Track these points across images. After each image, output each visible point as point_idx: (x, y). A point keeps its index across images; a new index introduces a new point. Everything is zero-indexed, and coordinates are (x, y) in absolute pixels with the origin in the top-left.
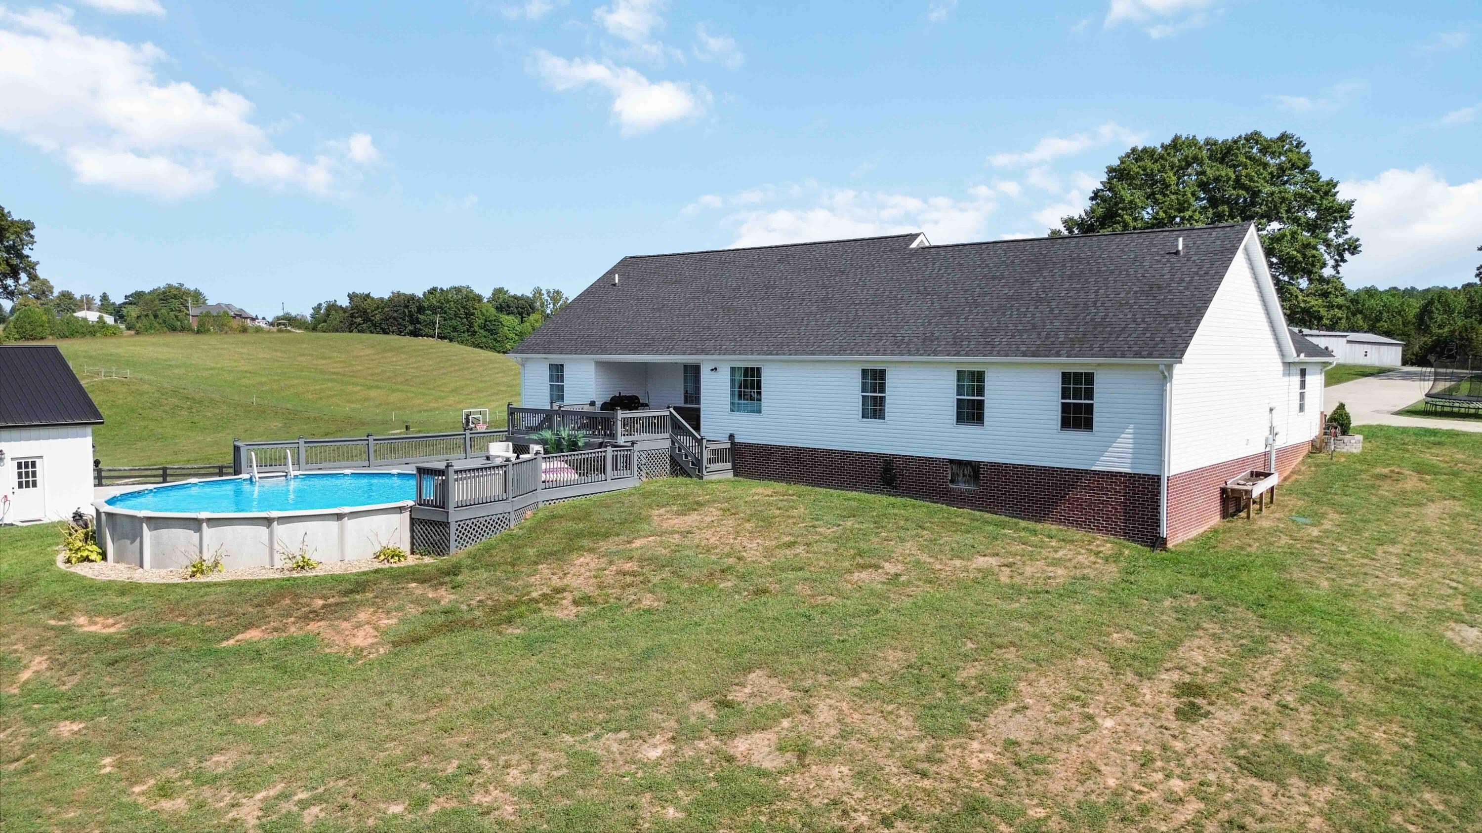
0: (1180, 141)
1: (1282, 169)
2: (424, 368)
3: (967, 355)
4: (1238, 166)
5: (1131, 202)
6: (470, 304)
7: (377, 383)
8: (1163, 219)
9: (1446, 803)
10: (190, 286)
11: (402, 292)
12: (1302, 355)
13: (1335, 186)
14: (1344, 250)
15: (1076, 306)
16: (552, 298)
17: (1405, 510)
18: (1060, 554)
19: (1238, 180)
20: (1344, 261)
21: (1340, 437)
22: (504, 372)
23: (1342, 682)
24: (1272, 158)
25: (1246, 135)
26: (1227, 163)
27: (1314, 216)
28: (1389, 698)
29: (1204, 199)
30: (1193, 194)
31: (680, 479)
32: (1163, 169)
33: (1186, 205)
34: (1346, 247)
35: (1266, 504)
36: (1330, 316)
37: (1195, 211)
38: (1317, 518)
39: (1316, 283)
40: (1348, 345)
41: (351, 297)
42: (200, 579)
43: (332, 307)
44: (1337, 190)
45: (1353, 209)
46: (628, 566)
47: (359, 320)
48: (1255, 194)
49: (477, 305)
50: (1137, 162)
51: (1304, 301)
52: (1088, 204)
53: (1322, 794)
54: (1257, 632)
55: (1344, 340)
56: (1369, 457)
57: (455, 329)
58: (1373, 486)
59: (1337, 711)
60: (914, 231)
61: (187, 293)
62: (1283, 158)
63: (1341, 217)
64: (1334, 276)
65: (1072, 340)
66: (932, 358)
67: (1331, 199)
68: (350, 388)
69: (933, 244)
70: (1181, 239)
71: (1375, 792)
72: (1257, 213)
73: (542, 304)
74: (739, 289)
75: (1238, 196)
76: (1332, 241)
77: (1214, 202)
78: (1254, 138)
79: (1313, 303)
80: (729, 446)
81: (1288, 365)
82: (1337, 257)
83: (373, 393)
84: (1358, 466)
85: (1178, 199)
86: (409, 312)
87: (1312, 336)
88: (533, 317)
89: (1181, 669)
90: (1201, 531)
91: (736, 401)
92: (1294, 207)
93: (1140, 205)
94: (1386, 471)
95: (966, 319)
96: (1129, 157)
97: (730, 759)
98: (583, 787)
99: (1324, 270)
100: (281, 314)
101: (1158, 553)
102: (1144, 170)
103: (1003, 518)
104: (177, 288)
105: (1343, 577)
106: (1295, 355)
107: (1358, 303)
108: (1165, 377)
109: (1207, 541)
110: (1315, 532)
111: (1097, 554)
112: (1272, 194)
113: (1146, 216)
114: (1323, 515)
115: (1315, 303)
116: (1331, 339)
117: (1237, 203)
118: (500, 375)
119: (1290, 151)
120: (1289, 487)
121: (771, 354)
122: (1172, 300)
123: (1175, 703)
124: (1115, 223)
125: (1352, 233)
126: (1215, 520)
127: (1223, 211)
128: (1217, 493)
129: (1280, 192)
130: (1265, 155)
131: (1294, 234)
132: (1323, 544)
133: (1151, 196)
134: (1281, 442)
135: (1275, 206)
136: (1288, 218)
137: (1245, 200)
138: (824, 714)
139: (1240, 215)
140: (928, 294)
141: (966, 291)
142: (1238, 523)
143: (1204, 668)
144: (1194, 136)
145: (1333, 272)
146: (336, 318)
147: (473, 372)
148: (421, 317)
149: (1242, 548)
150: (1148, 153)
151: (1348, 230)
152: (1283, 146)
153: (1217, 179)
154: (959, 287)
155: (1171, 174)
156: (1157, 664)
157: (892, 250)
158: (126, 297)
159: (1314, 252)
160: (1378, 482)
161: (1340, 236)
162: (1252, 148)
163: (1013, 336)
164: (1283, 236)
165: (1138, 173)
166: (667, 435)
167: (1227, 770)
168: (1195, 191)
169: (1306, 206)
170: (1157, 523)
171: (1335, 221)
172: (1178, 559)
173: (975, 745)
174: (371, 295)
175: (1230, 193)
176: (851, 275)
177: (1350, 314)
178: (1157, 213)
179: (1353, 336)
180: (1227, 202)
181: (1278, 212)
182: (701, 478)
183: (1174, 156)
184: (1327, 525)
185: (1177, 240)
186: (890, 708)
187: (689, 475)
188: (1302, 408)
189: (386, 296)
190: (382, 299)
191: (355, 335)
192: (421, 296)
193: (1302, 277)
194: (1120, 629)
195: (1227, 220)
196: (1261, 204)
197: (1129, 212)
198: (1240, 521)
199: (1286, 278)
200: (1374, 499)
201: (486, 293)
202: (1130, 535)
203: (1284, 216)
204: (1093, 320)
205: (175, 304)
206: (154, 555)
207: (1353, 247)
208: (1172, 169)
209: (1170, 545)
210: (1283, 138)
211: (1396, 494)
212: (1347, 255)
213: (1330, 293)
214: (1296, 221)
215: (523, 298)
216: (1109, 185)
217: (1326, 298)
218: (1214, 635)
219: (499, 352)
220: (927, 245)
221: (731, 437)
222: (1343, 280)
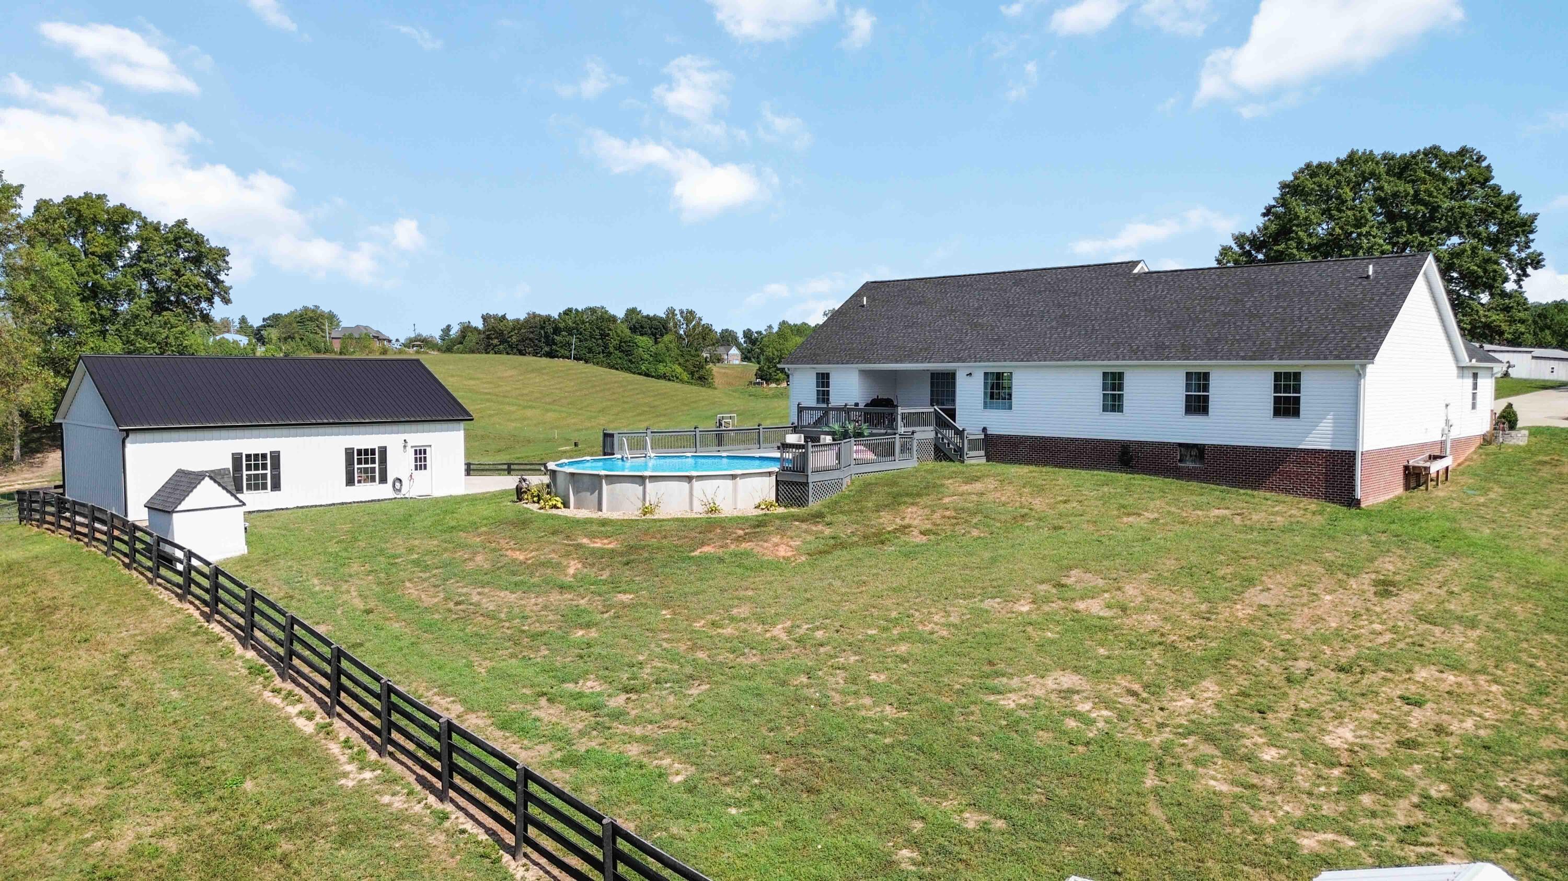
0: (1357, 157)
1: (1461, 183)
2: (567, 389)
3: (1195, 359)
4: (1417, 181)
5: (1306, 218)
6: (604, 324)
7: (530, 403)
8: (1339, 235)
9: (1559, 640)
10: (325, 308)
11: (537, 313)
12: (1474, 361)
13: (1517, 200)
14: (1527, 264)
15: (1283, 321)
16: (686, 319)
17: (1560, 486)
18: (1276, 509)
19: (1417, 193)
20: (1527, 275)
21: (1507, 432)
22: (644, 393)
23: (1494, 582)
24: (1451, 173)
25: (1425, 149)
26: (1406, 178)
27: (1495, 230)
28: (1528, 591)
29: (1379, 215)
30: (1370, 210)
31: (944, 463)
32: (1338, 185)
33: (1363, 221)
34: (1529, 261)
35: (1442, 482)
36: (1511, 331)
37: (1372, 227)
38: (1485, 491)
39: (1497, 297)
40: (1534, 361)
41: (485, 318)
42: (648, 516)
43: (466, 329)
44: (1519, 203)
45: (1537, 223)
46: (948, 513)
47: (495, 341)
48: (1435, 209)
49: (612, 326)
50: (1311, 178)
51: (1485, 316)
52: (1260, 221)
53: (1475, 634)
54: (1433, 555)
55: (1529, 356)
56: (1533, 449)
57: (590, 350)
58: (1534, 470)
59: (1489, 596)
60: (1135, 258)
61: (322, 315)
62: (1463, 173)
63: (1523, 231)
64: (1516, 291)
65: (1282, 347)
66: (1165, 362)
67: (1513, 213)
68: (508, 408)
69: (1153, 269)
70: (1371, 267)
71: (1511, 634)
72: (1437, 228)
73: (675, 325)
74: (981, 308)
75: (1417, 212)
76: (1514, 255)
77: (1391, 217)
78: (1433, 152)
79: (1494, 317)
80: (983, 437)
81: (1462, 369)
82: (1519, 272)
83: (529, 413)
84: (1523, 455)
85: (1354, 215)
86: (545, 333)
87: (1495, 351)
88: (666, 338)
89: (1377, 572)
90: (1387, 498)
91: (988, 400)
92: (1475, 221)
93: (1315, 221)
94: (1547, 458)
95: (1191, 331)
96: (1303, 172)
97: (1077, 612)
98: (987, 623)
99: (1505, 285)
100: (413, 335)
101: (1353, 511)
102: (1320, 186)
103: (1224, 487)
104: (313, 311)
105: (1502, 527)
106: (1467, 359)
107: (1546, 317)
108: (1360, 375)
109: (1393, 504)
110: (1482, 500)
111: (1306, 510)
112: (1452, 209)
113: (1321, 232)
114: (1490, 489)
115: (1497, 318)
116: (1515, 354)
117: (1415, 218)
118: (639, 396)
119: (1471, 165)
120: (1463, 469)
121: (1022, 360)
122: (1364, 315)
123: (1373, 589)
124: (1289, 240)
125: (1534, 247)
126: (1400, 490)
127: (1402, 227)
128: (1401, 469)
129: (1460, 207)
130: (1444, 170)
131: (1474, 249)
132: (1487, 507)
133: (1326, 212)
134: (1455, 433)
135: (1455, 221)
136: (1468, 233)
137: (1424, 215)
138: (1130, 590)
139: (1419, 230)
140: (1155, 311)
141: (1188, 309)
142: (1419, 493)
143: (1394, 573)
144: (1371, 151)
145: (1515, 287)
146: (472, 339)
147: (614, 393)
148: (557, 338)
149: (1421, 508)
150: (1324, 168)
151: (1531, 244)
152: (1463, 161)
153: (1395, 195)
154: (1182, 305)
155: (1348, 191)
156: (1360, 570)
157: (1117, 275)
158: (264, 320)
159: (1495, 267)
160: (1538, 467)
161: (1522, 250)
162: (1431, 162)
163: (1232, 344)
164: (1464, 251)
165: (1313, 189)
166: (932, 428)
167: (1411, 621)
168: (1372, 207)
169: (1486, 220)
170: (1352, 488)
171: (1517, 236)
172: (1369, 514)
173: (1238, 607)
174: (507, 316)
175: (1408, 208)
176: (1083, 297)
177: (1538, 330)
178: (1333, 229)
179: (1538, 352)
180: (1406, 217)
181: (1458, 227)
182: (963, 462)
183: (1351, 171)
184: (1492, 495)
185: (1367, 267)
186: (1176, 588)
187: (951, 460)
188: (1474, 406)
189: (522, 316)
190: (518, 320)
191: (491, 356)
192: (557, 317)
193: (1483, 292)
194: (1329, 550)
195: (1405, 236)
196: (1440, 219)
197: (1304, 228)
198: (1420, 492)
199: (1467, 293)
200: (1534, 479)
201: (620, 314)
202: (1330, 498)
203: (1465, 231)
204: (1298, 331)
205: (312, 326)
206: (609, 502)
207: (1537, 262)
208: (1348, 185)
209: (1363, 505)
210: (1463, 152)
211: (1553, 475)
212: (1529, 270)
213: (1512, 307)
214: (1477, 235)
215: (655, 318)
216: (1283, 201)
217: (1508, 312)
218: (1400, 556)
219: (634, 373)
220: (1147, 270)
221: (984, 429)
222: (1526, 295)
